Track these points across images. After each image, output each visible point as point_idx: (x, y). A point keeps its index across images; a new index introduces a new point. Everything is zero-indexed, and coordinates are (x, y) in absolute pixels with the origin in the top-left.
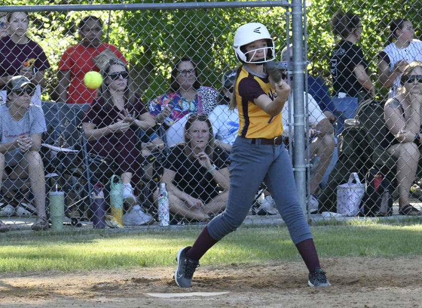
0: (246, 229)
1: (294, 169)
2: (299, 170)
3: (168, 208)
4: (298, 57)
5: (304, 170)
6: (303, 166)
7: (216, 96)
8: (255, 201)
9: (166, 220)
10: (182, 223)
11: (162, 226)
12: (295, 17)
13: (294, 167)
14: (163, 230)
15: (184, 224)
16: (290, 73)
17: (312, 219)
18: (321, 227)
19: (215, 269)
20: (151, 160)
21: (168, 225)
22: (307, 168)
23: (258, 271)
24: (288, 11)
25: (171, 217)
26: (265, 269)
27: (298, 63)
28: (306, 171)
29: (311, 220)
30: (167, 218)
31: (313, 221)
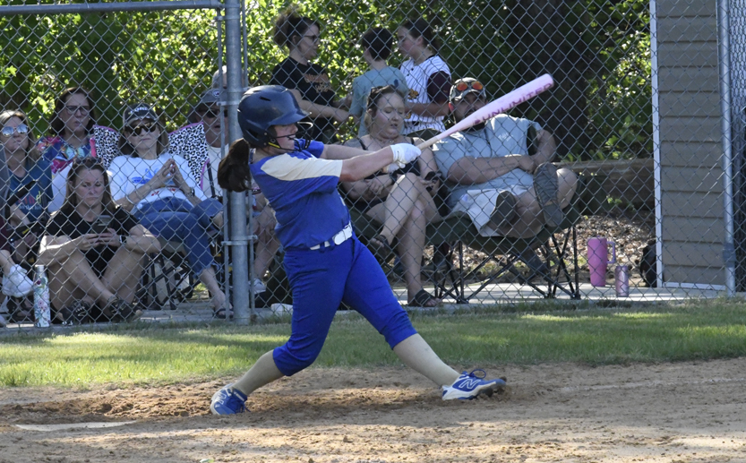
0: (161, 329)
1: (229, 243)
2: (238, 244)
3: (48, 301)
4: (235, 80)
5: (245, 243)
6: (244, 238)
7: (116, 139)
8: (175, 289)
9: (45, 319)
10: (69, 323)
11: (40, 327)
12: (229, 23)
13: (230, 240)
14: (41, 333)
15: (72, 323)
16: (223, 103)
17: (257, 314)
18: (270, 325)
19: (116, 389)
20: (24, 232)
21: (48, 325)
22: (249, 241)
23: (179, 390)
24: (219, 14)
25: (52, 315)
26: (188, 388)
27: (235, 90)
28: (248, 246)
29: (255, 316)
30: (47, 315)
31: (259, 318)
